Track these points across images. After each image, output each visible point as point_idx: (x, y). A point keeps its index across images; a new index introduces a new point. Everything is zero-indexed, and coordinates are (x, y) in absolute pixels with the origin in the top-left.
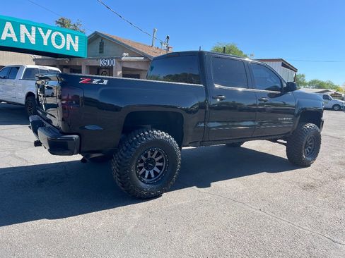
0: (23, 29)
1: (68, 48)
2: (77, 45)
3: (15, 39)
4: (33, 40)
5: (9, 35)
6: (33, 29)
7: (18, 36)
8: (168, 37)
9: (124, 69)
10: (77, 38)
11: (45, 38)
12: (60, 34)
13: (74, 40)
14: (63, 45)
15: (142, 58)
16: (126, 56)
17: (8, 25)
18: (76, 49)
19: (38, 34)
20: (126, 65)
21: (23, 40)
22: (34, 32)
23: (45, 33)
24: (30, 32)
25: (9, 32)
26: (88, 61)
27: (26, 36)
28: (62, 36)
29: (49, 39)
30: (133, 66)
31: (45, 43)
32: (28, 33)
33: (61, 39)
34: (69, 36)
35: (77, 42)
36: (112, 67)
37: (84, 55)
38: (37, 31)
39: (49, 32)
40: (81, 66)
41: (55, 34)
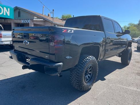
1: (5, 14)
2: (9, 13)
8: (53, 10)
10: (9, 9)
13: (7, 10)
14: (2, 13)
15: (42, 20)
16: (36, 18)
18: (9, 15)
20: (35, 23)
26: (15, 20)
28: (2, 8)
30: (38, 23)
33: (1, 10)
34: (5, 8)
35: (9, 11)
36: (29, 23)
37: (12, 17)
40: (11, 23)
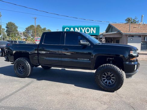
0: (76, 29)
1: (91, 33)
2: (95, 31)
6: (79, 28)
9: (106, 38)
10: (95, 28)
11: (83, 31)
16: (105, 33)
17: (72, 28)
18: (95, 33)
23: (83, 29)
24: (78, 30)
29: (85, 31)
31: (83, 32)
34: (92, 28)
37: (98, 34)
38: (81, 29)
39: (85, 28)
41: (87, 29)
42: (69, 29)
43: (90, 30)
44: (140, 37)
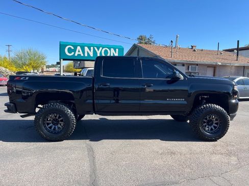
0: (86, 49)
2: (117, 54)
3: (82, 55)
4: (91, 54)
5: (79, 53)
6: (92, 48)
7: (84, 53)
10: (117, 50)
11: (98, 52)
12: (107, 49)
13: (115, 51)
17: (79, 48)
19: (94, 50)
21: (86, 55)
22: (92, 50)
23: (98, 50)
24: (90, 50)
25: (79, 51)
27: (88, 52)
28: (108, 50)
29: (101, 53)
31: (99, 55)
32: (89, 51)
34: (112, 49)
35: (117, 52)
39: (101, 48)
41: (104, 49)
42: (73, 48)
43: (109, 51)
44: (183, 65)
